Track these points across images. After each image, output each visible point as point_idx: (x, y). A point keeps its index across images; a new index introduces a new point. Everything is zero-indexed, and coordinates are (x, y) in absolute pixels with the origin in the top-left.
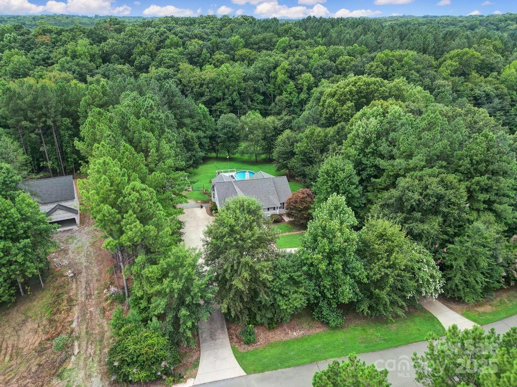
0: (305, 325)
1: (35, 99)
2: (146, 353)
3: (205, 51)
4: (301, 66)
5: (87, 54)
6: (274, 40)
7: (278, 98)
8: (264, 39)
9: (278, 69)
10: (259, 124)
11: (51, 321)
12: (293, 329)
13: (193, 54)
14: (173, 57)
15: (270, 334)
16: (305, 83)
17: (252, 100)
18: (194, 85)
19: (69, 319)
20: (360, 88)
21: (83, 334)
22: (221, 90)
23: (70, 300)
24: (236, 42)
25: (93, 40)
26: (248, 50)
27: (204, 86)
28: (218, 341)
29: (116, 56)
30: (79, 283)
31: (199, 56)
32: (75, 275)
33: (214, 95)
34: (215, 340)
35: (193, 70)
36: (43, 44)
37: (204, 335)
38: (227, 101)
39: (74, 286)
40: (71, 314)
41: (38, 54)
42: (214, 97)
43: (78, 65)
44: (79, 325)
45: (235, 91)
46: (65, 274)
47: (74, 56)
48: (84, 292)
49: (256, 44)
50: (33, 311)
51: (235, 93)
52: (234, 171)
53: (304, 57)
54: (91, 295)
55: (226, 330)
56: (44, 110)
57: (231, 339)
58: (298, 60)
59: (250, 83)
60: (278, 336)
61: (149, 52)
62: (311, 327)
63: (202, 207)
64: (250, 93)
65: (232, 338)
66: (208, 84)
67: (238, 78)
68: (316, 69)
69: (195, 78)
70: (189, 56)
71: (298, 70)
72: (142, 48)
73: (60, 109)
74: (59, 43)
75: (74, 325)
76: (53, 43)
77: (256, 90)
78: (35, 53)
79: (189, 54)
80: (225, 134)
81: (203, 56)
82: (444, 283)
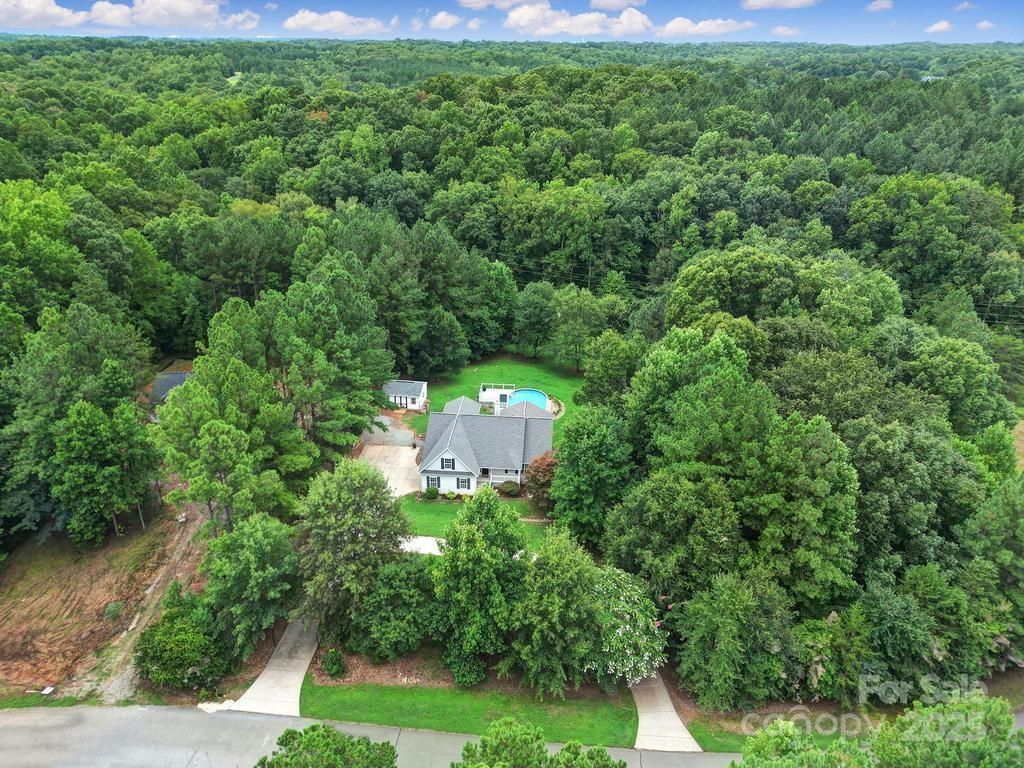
0: (428, 673)
1: (233, 243)
2: (171, 650)
3: (557, 152)
4: (723, 194)
5: (365, 150)
6: (692, 134)
7: (663, 252)
8: (674, 132)
9: (675, 197)
10: (580, 309)
11: (132, 578)
12: (408, 673)
13: (536, 156)
14: (497, 162)
15: (372, 671)
16: (719, 230)
17: (616, 252)
18: (515, 217)
19: (149, 582)
20: (740, 273)
21: (152, 606)
22: (560, 230)
23: (163, 556)
24: (622, 135)
25: (385, 124)
26: (640, 152)
27: (533, 222)
28: (295, 662)
29: (411, 154)
30: (185, 533)
31: (546, 160)
32: (187, 520)
33: (547, 238)
34: (292, 658)
35: (522, 190)
36: (313, 126)
37: (283, 648)
38: (568, 251)
39: (177, 538)
40: (154, 575)
41: (303, 143)
42: (547, 241)
43: (346, 170)
44: (153, 593)
45: (584, 233)
46: (177, 518)
47: (348, 154)
48: (183, 548)
49: (657, 141)
50: (119, 560)
51: (583, 238)
52: (512, 388)
53: (734, 176)
54: (189, 554)
55: (315, 649)
56: (242, 261)
57: (313, 662)
58: (719, 180)
59: (619, 218)
60: (382, 677)
61: (464, 150)
62: (435, 677)
63: (414, 446)
64: (612, 239)
65: (316, 663)
66: (540, 217)
67: (590, 211)
68: (749, 202)
69: (520, 205)
70: (529, 160)
71: (714, 202)
72: (452, 143)
73: (267, 260)
74: (338, 125)
75: (148, 592)
76: (331, 124)
77: (627, 234)
78: (298, 142)
79: (529, 156)
80: (527, 317)
81: (553, 162)
82: (664, 662)
